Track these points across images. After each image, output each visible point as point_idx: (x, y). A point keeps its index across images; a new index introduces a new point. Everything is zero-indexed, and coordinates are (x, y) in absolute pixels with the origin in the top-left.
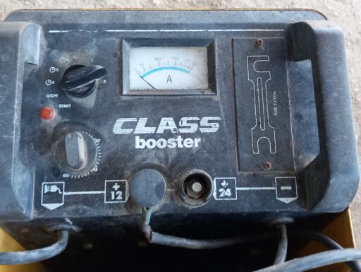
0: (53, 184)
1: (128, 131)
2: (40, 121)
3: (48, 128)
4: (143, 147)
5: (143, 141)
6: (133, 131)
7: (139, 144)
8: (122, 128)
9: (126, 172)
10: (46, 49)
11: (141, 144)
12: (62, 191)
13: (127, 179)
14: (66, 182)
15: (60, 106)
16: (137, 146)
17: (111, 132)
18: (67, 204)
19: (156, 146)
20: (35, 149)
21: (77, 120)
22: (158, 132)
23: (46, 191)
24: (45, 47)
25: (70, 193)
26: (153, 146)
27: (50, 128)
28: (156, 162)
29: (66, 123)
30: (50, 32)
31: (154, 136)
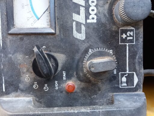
0: (121, 80)
1: (83, 28)
2: (76, 92)
3: (81, 86)
4: (95, 17)
5: (91, 17)
6: (83, 24)
7: (93, 19)
8: (81, 33)
9: (113, 29)
10: (19, 93)
11: (93, 18)
12: (126, 74)
13: (119, 28)
14: (120, 71)
15: (64, 79)
16: (95, 21)
17: (83, 41)
18: (135, 70)
19: (95, 6)
20: (96, 95)
21: (75, 66)
22: (84, 5)
23: (126, 85)
24: (17, 94)
25: (127, 69)
26: (95, 9)
27: (81, 85)
28: (107, 6)
29: (77, 74)
30: (4, 90)
31: (87, 8)
